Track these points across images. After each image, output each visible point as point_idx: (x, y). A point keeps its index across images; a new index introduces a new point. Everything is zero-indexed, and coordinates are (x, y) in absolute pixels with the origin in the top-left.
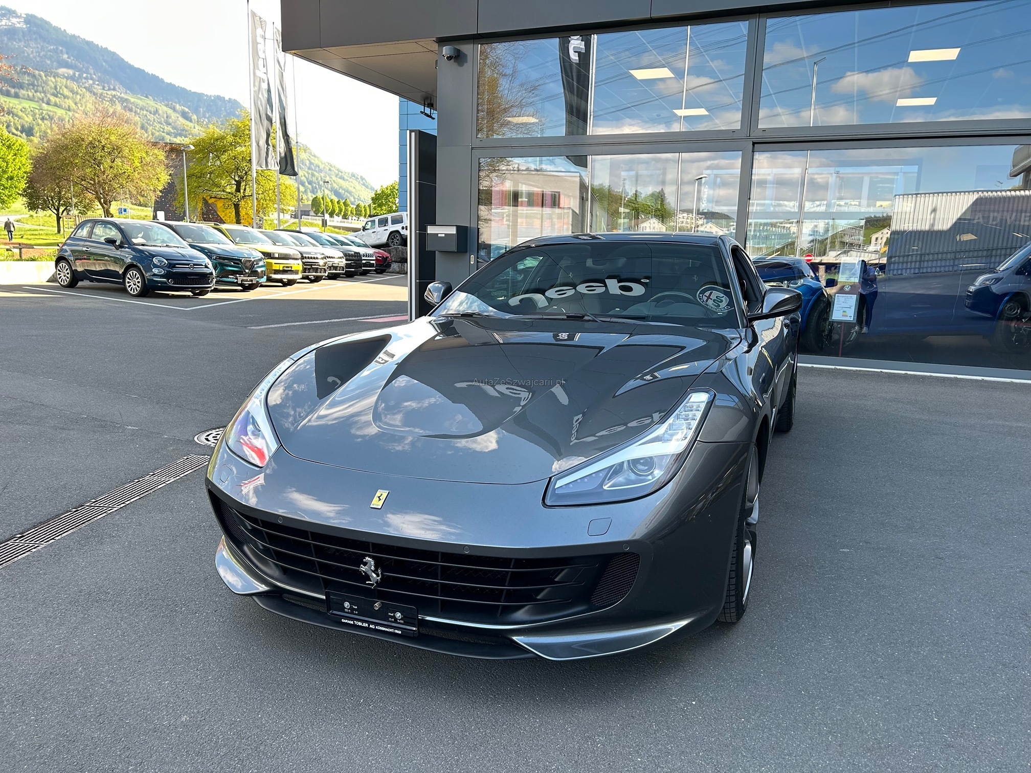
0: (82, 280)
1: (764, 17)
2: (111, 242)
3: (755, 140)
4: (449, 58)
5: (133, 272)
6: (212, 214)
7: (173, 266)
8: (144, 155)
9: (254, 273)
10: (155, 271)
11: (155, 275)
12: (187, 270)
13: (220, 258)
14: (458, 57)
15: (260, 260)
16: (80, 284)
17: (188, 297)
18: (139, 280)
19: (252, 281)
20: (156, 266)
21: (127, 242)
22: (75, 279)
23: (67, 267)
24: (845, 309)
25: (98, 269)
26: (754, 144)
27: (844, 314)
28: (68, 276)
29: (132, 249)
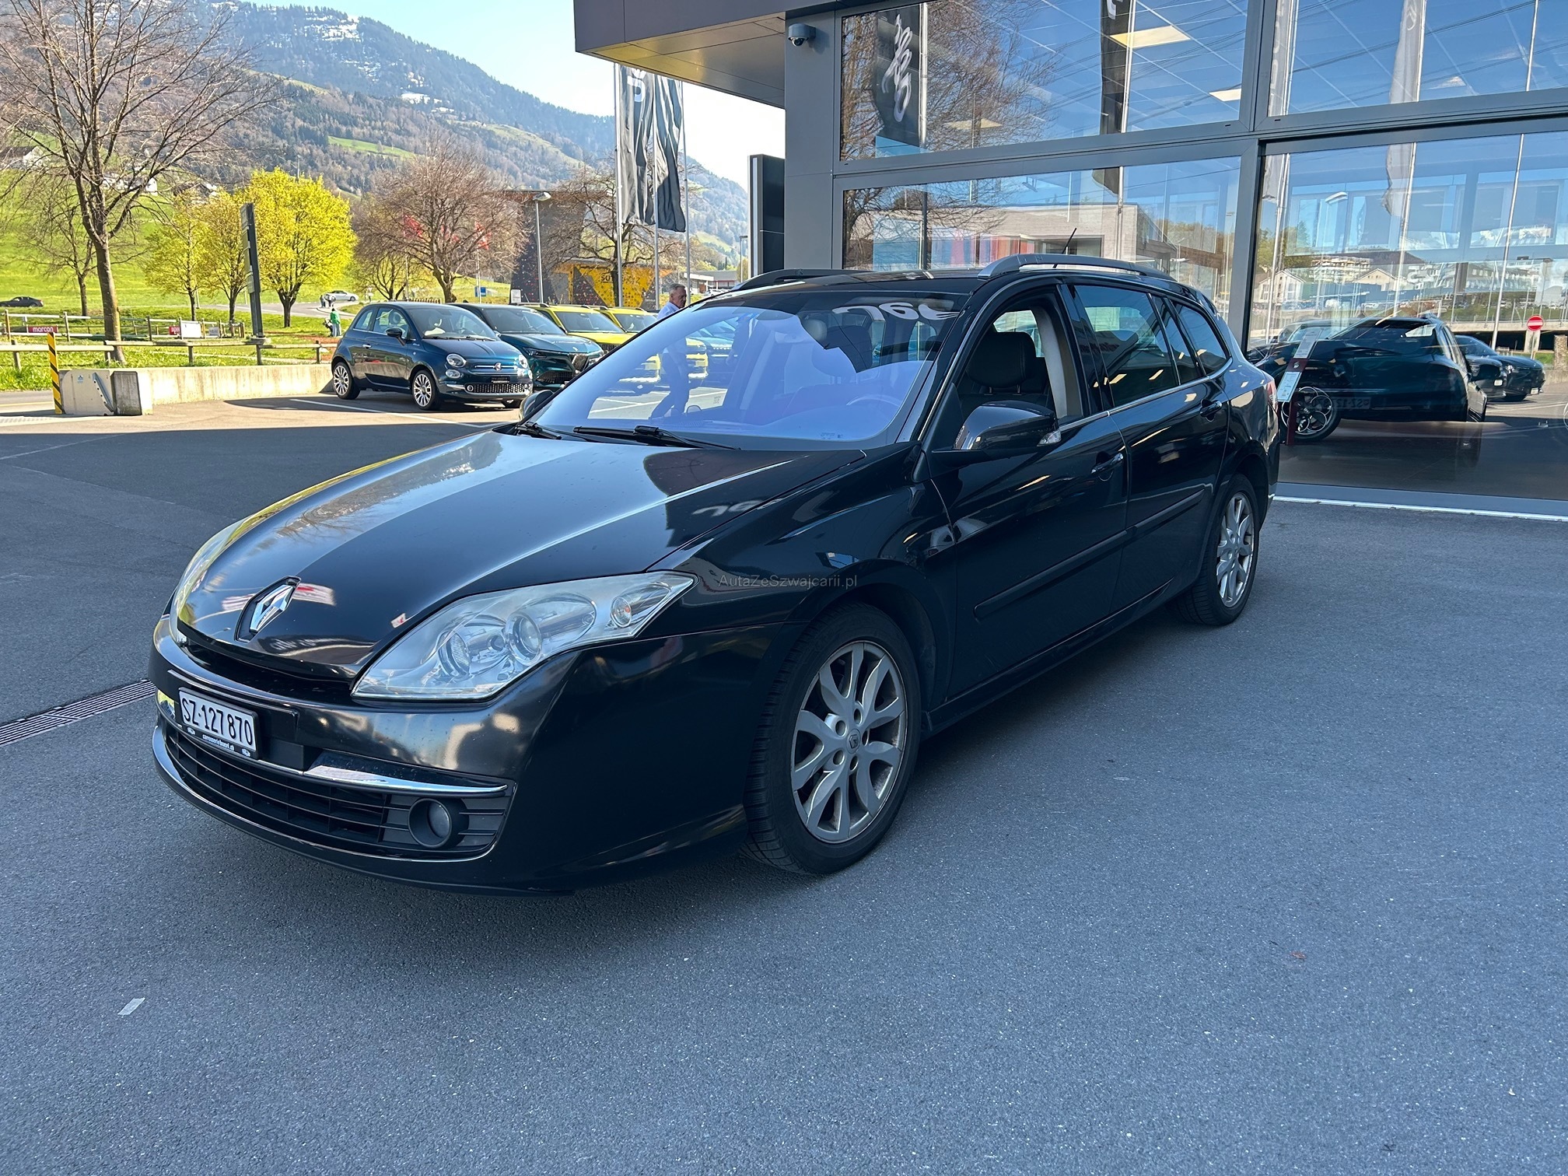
0: (365, 389)
4: (799, 42)
5: (421, 376)
6: (587, 291)
7: (471, 366)
10: (449, 374)
11: (449, 380)
12: (493, 372)
13: (540, 354)
14: (812, 37)
15: (598, 356)
16: (362, 394)
18: (429, 387)
20: (451, 367)
22: (356, 388)
25: (388, 374)
26: (1263, 144)
28: (347, 383)
29: (422, 344)
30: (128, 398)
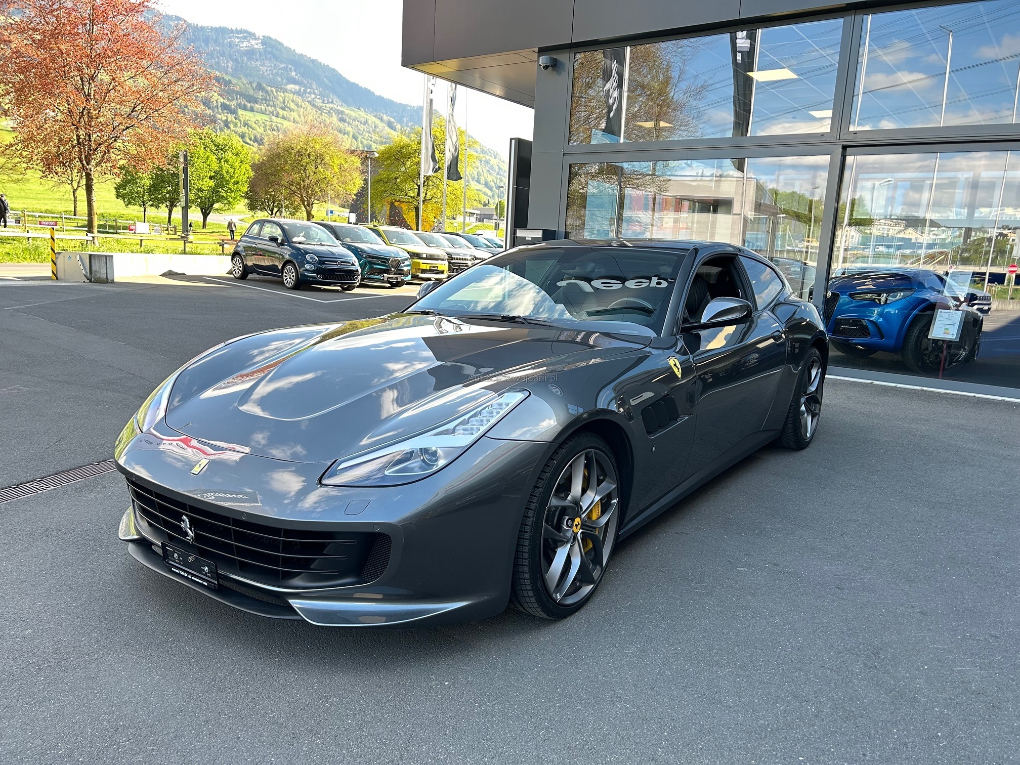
0: (252, 273)
1: (860, 14)
2: (273, 239)
3: (845, 144)
4: (546, 67)
5: (289, 267)
6: (398, 217)
7: (322, 262)
8: (343, 162)
9: (400, 272)
10: (307, 266)
11: (307, 270)
12: (336, 267)
13: (370, 257)
14: (554, 65)
15: (406, 260)
16: (250, 276)
17: (337, 291)
18: (294, 274)
19: (397, 278)
20: (308, 262)
21: (287, 239)
22: (246, 272)
23: (240, 261)
24: (947, 327)
25: (267, 264)
26: (844, 148)
27: (946, 331)
28: (241, 269)
29: (291, 247)
30: (99, 272)
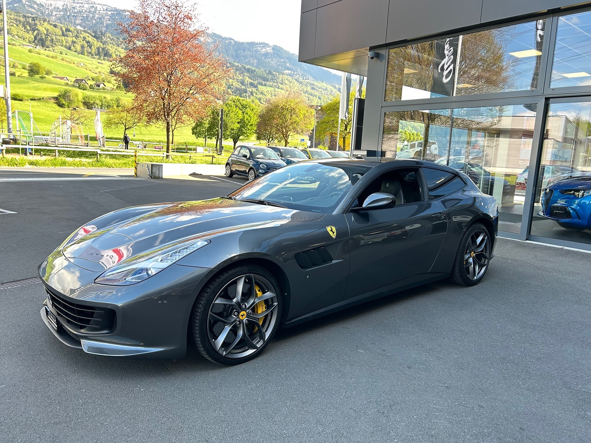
0: (235, 175)
1: (556, 16)
2: (245, 156)
3: (547, 96)
4: (372, 58)
5: (252, 171)
6: (335, 142)
7: (269, 169)
8: (306, 113)
10: (260, 171)
14: (377, 56)
18: (254, 175)
21: (252, 156)
23: (229, 168)
26: (547, 99)
29: (253, 160)
30: (156, 173)
